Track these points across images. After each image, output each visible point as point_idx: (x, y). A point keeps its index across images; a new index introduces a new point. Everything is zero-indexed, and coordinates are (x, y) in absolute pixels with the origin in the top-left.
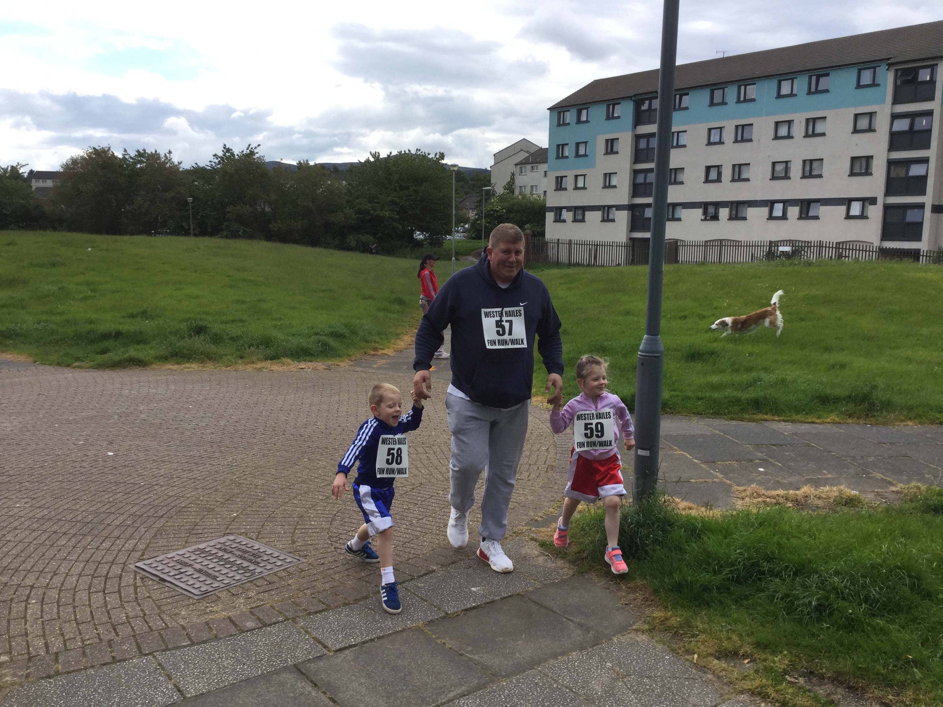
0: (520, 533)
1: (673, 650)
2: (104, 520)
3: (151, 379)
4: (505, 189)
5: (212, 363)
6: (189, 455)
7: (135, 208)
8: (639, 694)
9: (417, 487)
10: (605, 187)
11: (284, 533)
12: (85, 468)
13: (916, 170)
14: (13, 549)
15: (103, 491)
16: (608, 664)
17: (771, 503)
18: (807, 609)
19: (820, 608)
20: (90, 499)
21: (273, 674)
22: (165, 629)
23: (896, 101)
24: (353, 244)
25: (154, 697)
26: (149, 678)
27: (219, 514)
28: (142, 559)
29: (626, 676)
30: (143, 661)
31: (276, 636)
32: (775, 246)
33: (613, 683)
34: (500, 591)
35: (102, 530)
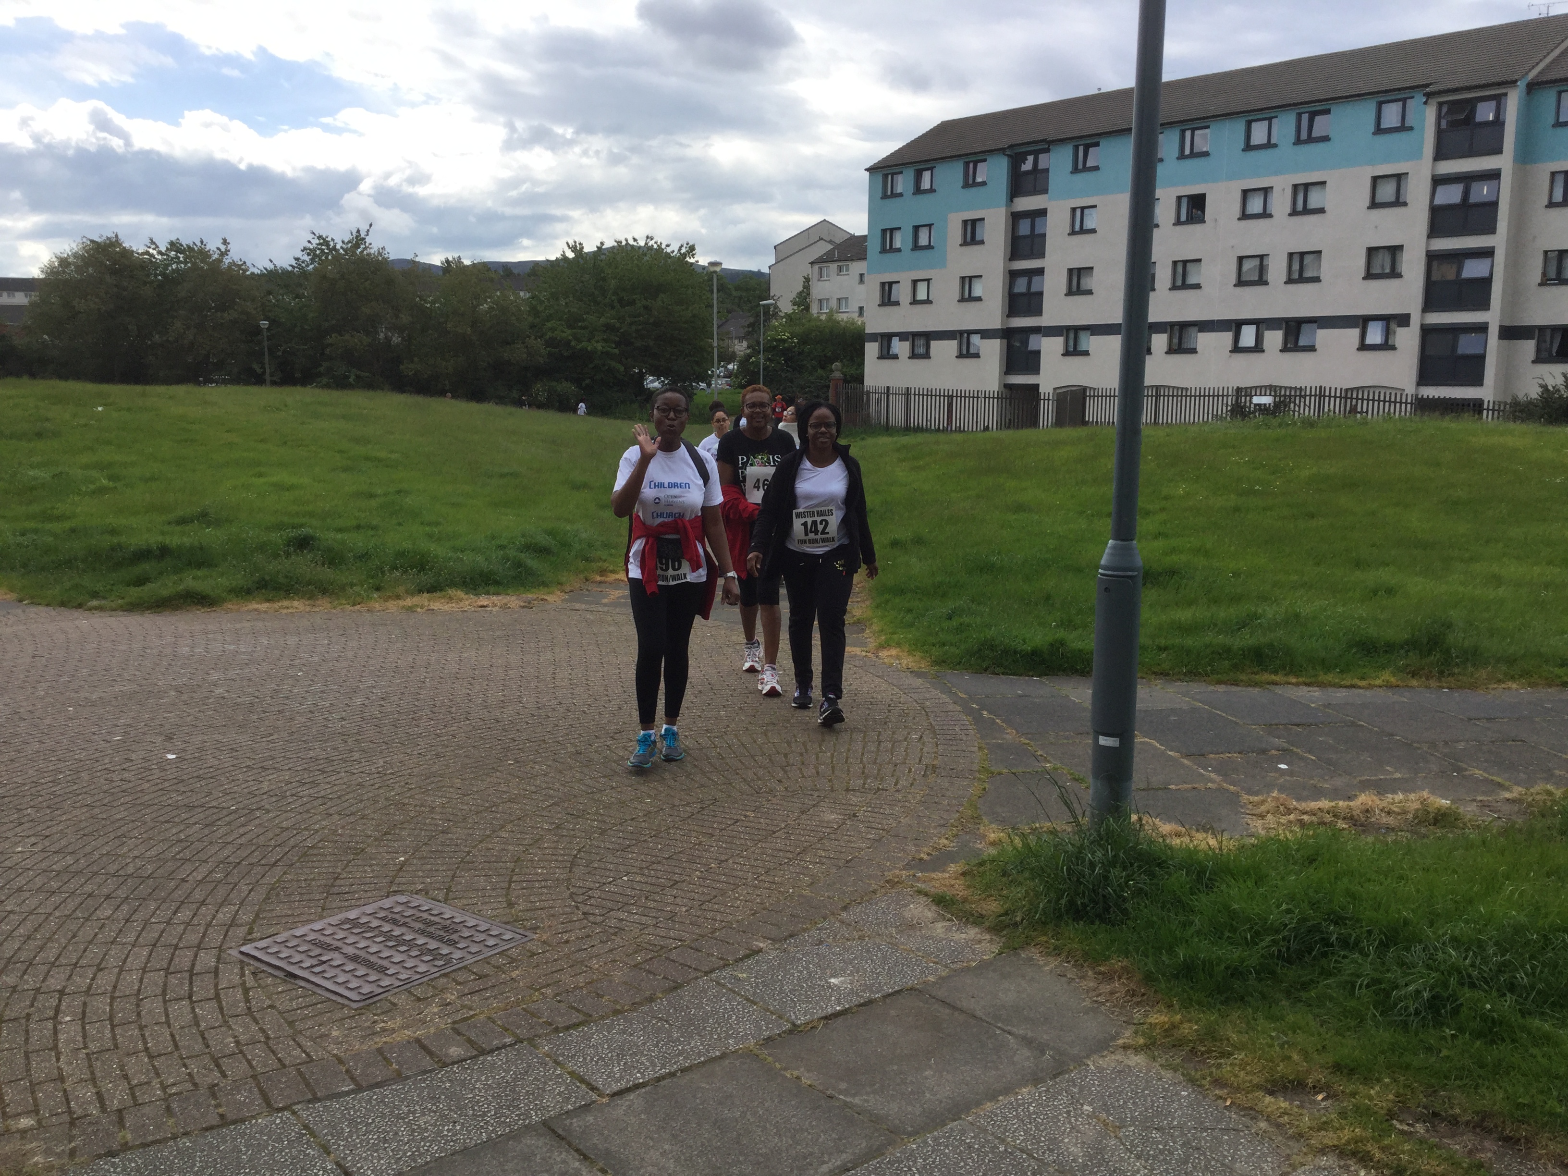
0: (898, 882)
1: (1192, 1081)
2: (173, 872)
3: (225, 627)
4: (794, 305)
5: (329, 600)
6: (309, 756)
7: (170, 339)
8: (1149, 1159)
9: (709, 806)
10: (962, 300)
11: (493, 890)
12: (130, 782)
13: (1473, 269)
14: (19, 925)
15: (166, 822)
16: (1086, 1107)
17: (1312, 823)
18: (1413, 1004)
19: (1435, 1004)
20: (144, 836)
21: (508, 1140)
22: (307, 1062)
23: (1440, 155)
24: (542, 397)
26: (290, 1152)
27: (374, 859)
28: (249, 940)
29: (1120, 1128)
30: (275, 1121)
31: (504, 1071)
32: (1246, 396)
33: (1101, 1141)
34: (880, 983)
35: (174, 890)
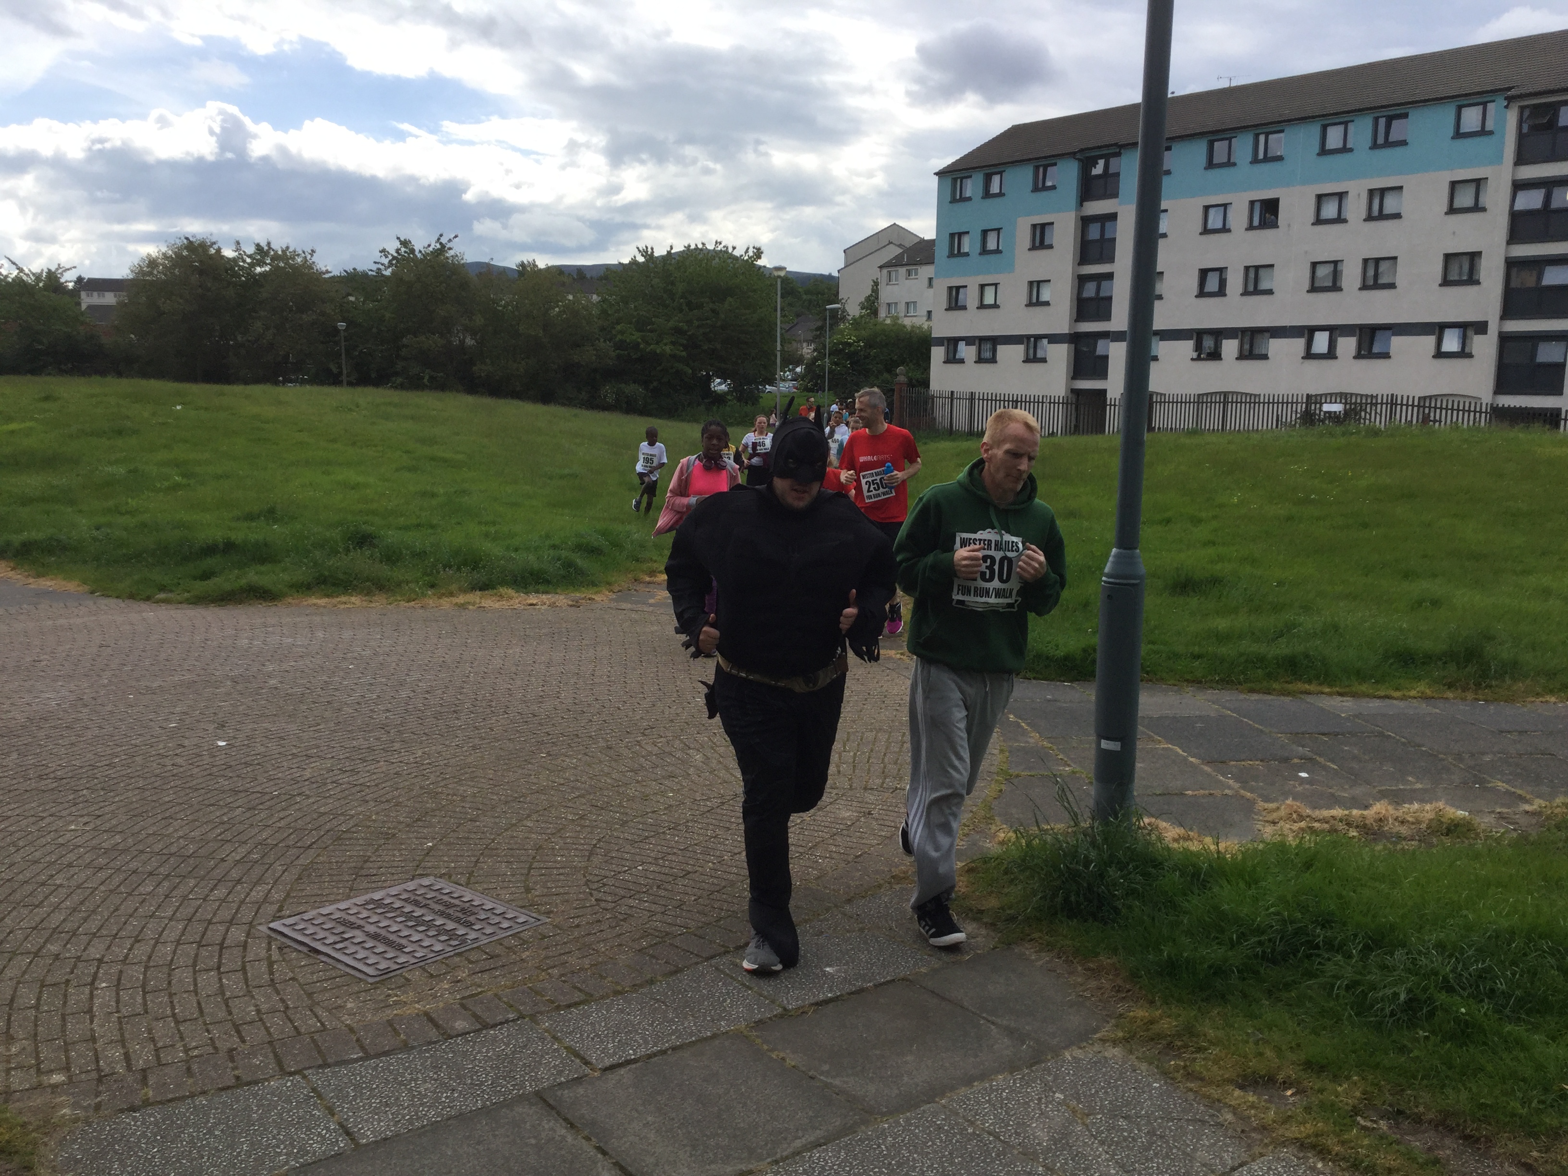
0: (903, 878)
1: (1165, 1073)
2: (214, 851)
3: (284, 621)
4: (862, 309)
5: (385, 596)
6: (352, 746)
7: (250, 338)
8: (1112, 1145)
9: (729, 800)
10: (1030, 304)
11: (513, 875)
12: (180, 766)
13: (1554, 277)
14: (66, 898)
15: (211, 805)
16: (1057, 1095)
17: (1323, 831)
18: (1390, 1006)
19: (1412, 1004)
20: (190, 818)
21: (502, 1108)
22: (322, 1031)
23: (1521, 159)
24: (610, 399)
25: (307, 1143)
26: (298, 1113)
27: (403, 844)
28: (279, 917)
29: (1088, 1115)
30: (286, 1083)
31: (505, 1044)
32: (1316, 403)
33: (1068, 1127)
34: (873, 973)
35: (213, 869)
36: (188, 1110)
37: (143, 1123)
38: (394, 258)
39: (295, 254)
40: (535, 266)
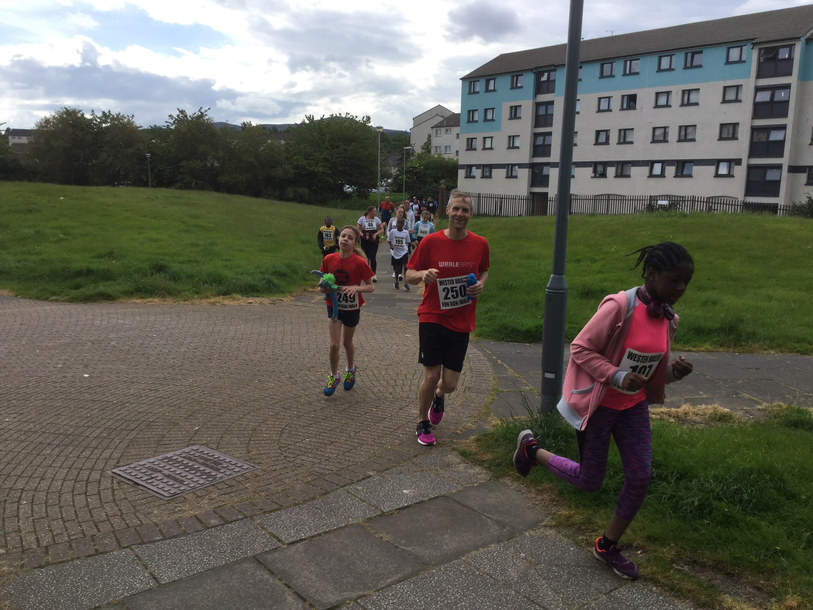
0: (443, 444)
1: (577, 543)
2: (82, 432)
3: (119, 311)
4: (423, 149)
5: (172, 298)
6: (155, 377)
7: (99, 162)
8: (549, 580)
9: (354, 405)
10: (509, 148)
11: (240, 444)
12: (64, 388)
13: (775, 136)
14: (4, 457)
15: (81, 408)
16: (522, 554)
17: (656, 419)
18: (690, 508)
19: (701, 507)
20: (70, 414)
21: (235, 564)
22: (140, 526)
23: (759, 75)
24: (291, 195)
25: (133, 584)
26: (128, 568)
27: (183, 428)
28: (117, 466)
29: (537, 564)
30: (122, 553)
31: (237, 531)
32: (654, 200)
33: (527, 571)
34: (428, 493)
35: (82, 441)
36: (70, 567)
37: (46, 574)
38: (176, 120)
39: (123, 117)
40: (251, 125)
